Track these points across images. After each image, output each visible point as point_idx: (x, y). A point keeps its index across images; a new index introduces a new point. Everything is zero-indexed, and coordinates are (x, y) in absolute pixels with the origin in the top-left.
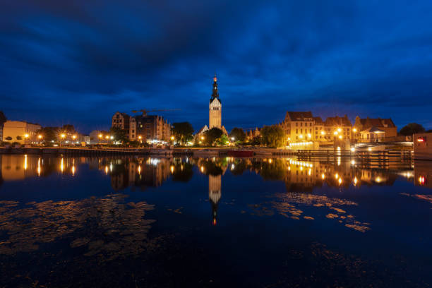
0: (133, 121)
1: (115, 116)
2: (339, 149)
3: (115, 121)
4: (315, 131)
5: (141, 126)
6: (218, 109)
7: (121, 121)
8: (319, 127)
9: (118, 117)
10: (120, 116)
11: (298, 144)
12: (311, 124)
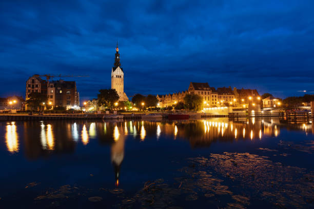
0: (52, 87)
1: (30, 81)
2: (253, 112)
3: (29, 86)
4: (212, 98)
5: (61, 92)
6: (121, 77)
7: (37, 86)
8: (214, 95)
9: (33, 81)
10: (37, 81)
11: (213, 109)
12: (209, 93)
